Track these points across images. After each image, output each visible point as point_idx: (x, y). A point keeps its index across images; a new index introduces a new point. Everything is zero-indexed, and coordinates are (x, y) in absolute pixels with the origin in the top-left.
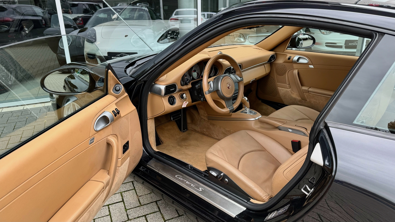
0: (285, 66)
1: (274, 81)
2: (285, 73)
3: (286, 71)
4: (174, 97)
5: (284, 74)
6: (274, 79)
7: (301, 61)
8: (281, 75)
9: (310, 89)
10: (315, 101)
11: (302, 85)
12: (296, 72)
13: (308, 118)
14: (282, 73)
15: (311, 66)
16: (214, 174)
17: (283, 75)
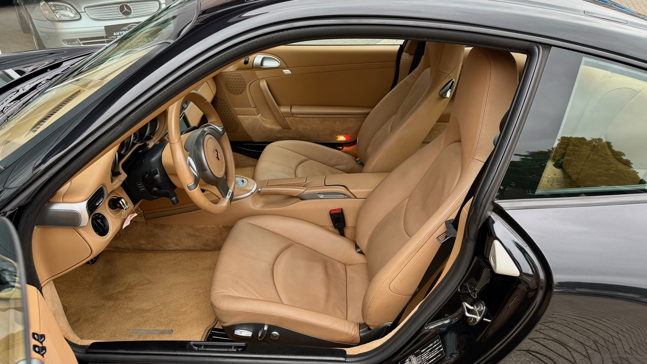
0: (240, 76)
1: (227, 106)
2: (245, 88)
3: (245, 85)
4: (99, 214)
5: (242, 90)
6: (226, 103)
7: (267, 64)
8: (238, 94)
9: (294, 110)
10: (305, 127)
11: (279, 105)
12: (263, 84)
13: (306, 158)
14: (239, 90)
15: (287, 72)
16: (246, 333)
17: (241, 93)
